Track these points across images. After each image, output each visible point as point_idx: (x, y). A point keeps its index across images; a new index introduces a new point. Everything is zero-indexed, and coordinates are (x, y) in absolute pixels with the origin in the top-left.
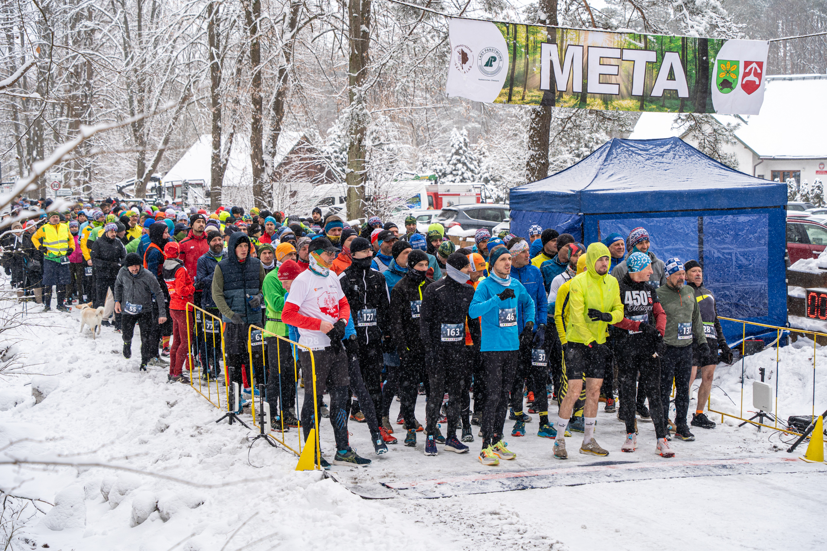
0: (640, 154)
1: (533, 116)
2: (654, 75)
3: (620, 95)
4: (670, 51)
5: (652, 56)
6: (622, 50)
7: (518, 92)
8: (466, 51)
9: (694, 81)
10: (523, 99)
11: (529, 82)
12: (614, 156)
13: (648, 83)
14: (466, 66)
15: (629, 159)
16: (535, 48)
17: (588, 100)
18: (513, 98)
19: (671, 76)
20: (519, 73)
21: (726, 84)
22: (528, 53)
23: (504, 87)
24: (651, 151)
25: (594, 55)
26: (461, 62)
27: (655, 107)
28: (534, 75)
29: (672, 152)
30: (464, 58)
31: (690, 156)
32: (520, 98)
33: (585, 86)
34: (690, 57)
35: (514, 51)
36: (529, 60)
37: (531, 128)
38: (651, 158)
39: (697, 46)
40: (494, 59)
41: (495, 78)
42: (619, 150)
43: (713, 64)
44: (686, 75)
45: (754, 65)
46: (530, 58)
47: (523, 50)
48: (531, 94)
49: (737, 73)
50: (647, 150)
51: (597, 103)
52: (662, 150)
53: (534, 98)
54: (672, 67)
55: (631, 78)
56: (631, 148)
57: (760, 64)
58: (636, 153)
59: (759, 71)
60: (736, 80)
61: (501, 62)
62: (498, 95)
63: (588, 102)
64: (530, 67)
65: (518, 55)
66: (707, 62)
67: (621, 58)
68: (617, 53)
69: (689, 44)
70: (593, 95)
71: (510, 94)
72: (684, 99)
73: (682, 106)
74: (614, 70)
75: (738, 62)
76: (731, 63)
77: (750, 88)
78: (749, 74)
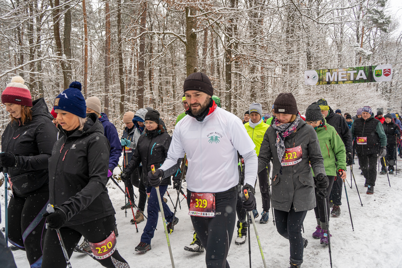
2: (356, 75)
3: (347, 81)
4: (361, 70)
5: (356, 72)
9: (368, 76)
10: (322, 83)
11: (323, 81)
13: (355, 77)
14: (308, 79)
16: (324, 74)
19: (361, 75)
20: (321, 79)
21: (378, 75)
25: (340, 73)
27: (357, 82)
28: (324, 79)
30: (308, 77)
33: (338, 80)
34: (366, 70)
35: (319, 75)
39: (368, 68)
40: (315, 77)
41: (315, 80)
44: (365, 75)
45: (387, 70)
46: (323, 76)
47: (322, 74)
49: (381, 72)
51: (341, 83)
53: (325, 83)
54: (361, 73)
55: (350, 76)
57: (390, 70)
59: (389, 71)
60: (381, 74)
61: (317, 77)
62: (316, 83)
63: (338, 83)
66: (372, 71)
68: (346, 72)
69: (366, 68)
70: (340, 81)
71: (319, 83)
72: (365, 80)
73: (365, 81)
74: (345, 76)
75: (381, 70)
76: (379, 70)
77: (387, 75)
78: (386, 72)
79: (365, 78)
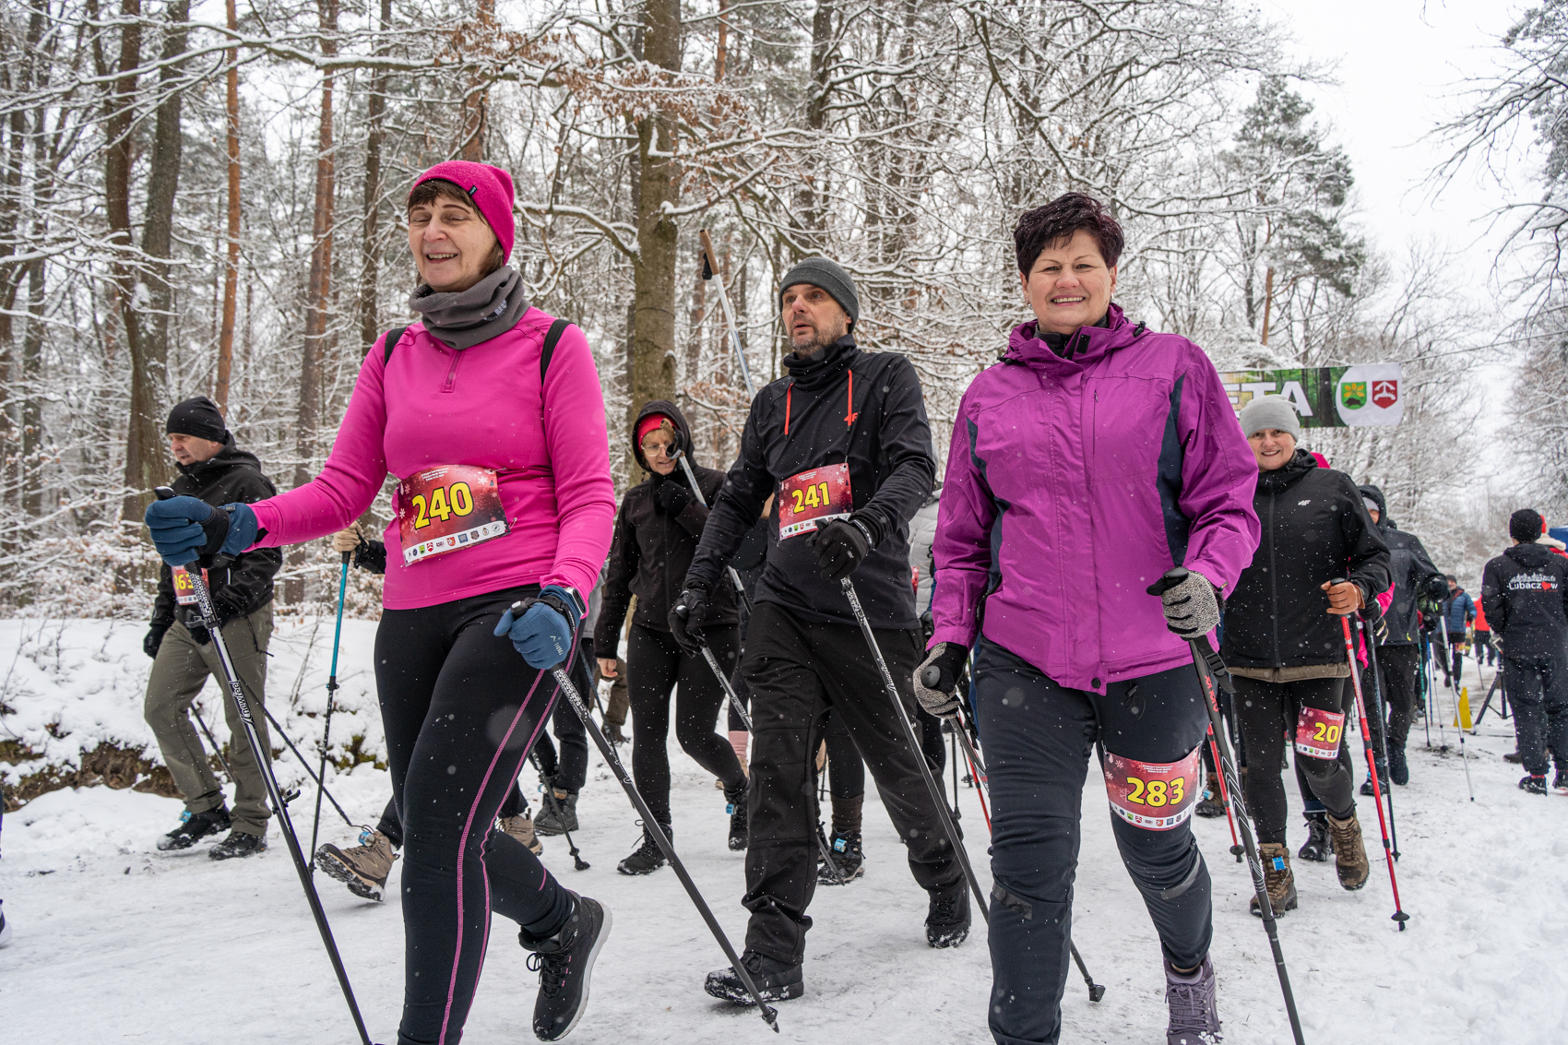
4: (1290, 380)
5: (1270, 386)
6: (1240, 384)
9: (1316, 402)
21: (1353, 402)
34: (1311, 382)
39: (1319, 374)
43: (1336, 387)
44: (1308, 397)
45: (1385, 384)
49: (1365, 391)
54: (1292, 393)
57: (1394, 383)
59: (1392, 388)
60: (1364, 398)
66: (1330, 385)
67: (1240, 390)
68: (1236, 387)
69: (1310, 373)
72: (1307, 417)
75: (1365, 383)
76: (1357, 384)
77: (1385, 403)
78: (1381, 390)
79: (1306, 410)
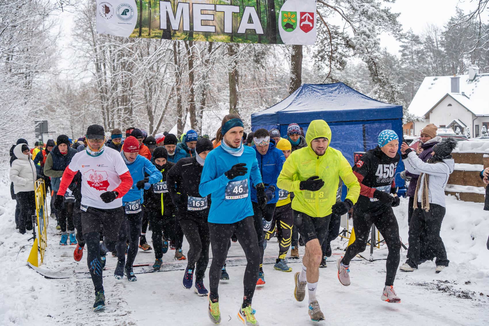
0: (318, 92)
1: (291, 81)
2: (239, 20)
3: (216, 33)
4: (249, 6)
5: (237, 9)
6: (215, 5)
7: (145, 31)
8: (108, 5)
9: (266, 24)
10: (149, 34)
12: (303, 93)
13: (235, 25)
14: (108, 15)
15: (312, 95)
16: (155, 4)
17: (194, 36)
18: (142, 34)
19: (250, 21)
20: (145, 19)
21: (289, 26)
22: (150, 7)
23: (136, 28)
24: (326, 90)
25: (197, 9)
26: (105, 12)
27: (240, 40)
28: (155, 20)
29: (338, 91)
30: (107, 10)
31: (348, 92)
32: (147, 34)
33: (191, 27)
34: (263, 9)
36: (152, 11)
37: (290, 88)
38: (325, 94)
39: (267, 3)
40: (128, 11)
41: (129, 22)
42: (306, 90)
43: (278, 14)
44: (260, 21)
45: (307, 15)
46: (152, 10)
47: (147, 5)
48: (154, 32)
49: (295, 19)
50: (323, 90)
51: (200, 37)
52: (331, 89)
53: (156, 34)
54: (250, 16)
55: (223, 22)
56: (314, 89)
57: (312, 14)
58: (316, 91)
59: (311, 18)
60: (295, 24)
61: (132, 13)
62: (132, 32)
63: (194, 37)
64: (152, 15)
65: (143, 8)
66: (274, 12)
67: (215, 10)
68: (212, 7)
70: (198, 33)
71: (140, 33)
72: (260, 35)
73: (260, 39)
74: (211, 17)
75: (295, 13)
76: (291, 13)
77: (306, 29)
78: (304, 20)
79: (260, 31)
